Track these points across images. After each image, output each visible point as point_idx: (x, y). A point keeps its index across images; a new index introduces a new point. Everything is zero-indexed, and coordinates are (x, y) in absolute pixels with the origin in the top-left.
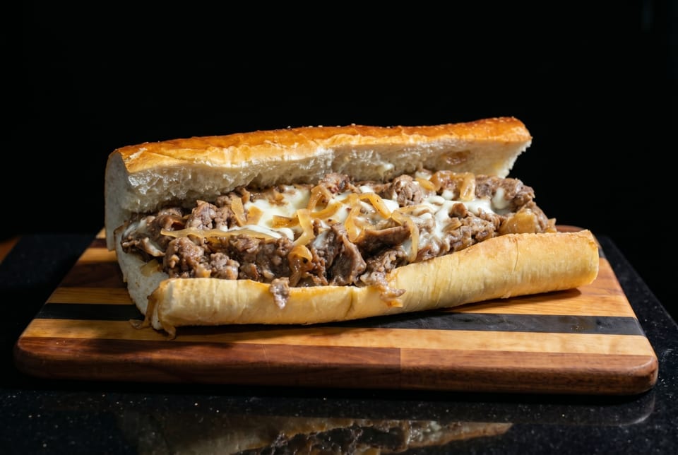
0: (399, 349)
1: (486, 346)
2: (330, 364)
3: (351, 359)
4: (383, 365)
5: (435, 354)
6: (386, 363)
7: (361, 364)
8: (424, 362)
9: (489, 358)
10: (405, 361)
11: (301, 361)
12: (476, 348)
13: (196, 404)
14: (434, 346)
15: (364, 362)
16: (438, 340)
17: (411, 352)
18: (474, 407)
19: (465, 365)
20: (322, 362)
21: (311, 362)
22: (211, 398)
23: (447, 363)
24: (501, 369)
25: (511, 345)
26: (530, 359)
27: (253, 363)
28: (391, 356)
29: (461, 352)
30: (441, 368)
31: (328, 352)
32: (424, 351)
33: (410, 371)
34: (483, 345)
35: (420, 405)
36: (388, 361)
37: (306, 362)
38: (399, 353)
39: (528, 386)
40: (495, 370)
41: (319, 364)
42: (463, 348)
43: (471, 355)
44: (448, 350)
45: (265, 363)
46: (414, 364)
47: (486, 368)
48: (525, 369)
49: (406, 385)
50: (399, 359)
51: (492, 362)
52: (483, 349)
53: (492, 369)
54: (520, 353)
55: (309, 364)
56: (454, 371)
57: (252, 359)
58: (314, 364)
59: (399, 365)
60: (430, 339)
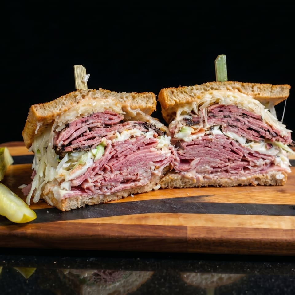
0: (187, 226)
1: (242, 224)
2: (142, 236)
3: (155, 233)
4: (176, 237)
5: (209, 230)
6: (178, 236)
7: (161, 237)
8: (203, 235)
9: (245, 232)
10: (190, 234)
11: (123, 235)
12: (236, 226)
13: (55, 262)
14: (210, 225)
15: (164, 235)
16: (212, 221)
17: (194, 228)
18: (235, 264)
19: (229, 237)
20: (136, 235)
21: (129, 235)
22: (64, 258)
23: (218, 235)
24: (252, 239)
25: (259, 224)
26: (272, 233)
27: (91, 236)
28: (181, 231)
29: (226, 228)
30: (213, 239)
31: (140, 228)
32: (203, 228)
33: (194, 241)
34: (240, 224)
35: (200, 263)
36: (180, 235)
37: (126, 235)
38: (187, 229)
39: (270, 251)
40: (248, 240)
41: (135, 236)
42: (228, 226)
43: (233, 231)
44: (217, 227)
45: (99, 235)
46: (196, 236)
47: (243, 239)
48: (268, 239)
49: (191, 250)
50: (187, 233)
51: (247, 235)
52: (241, 226)
53: (247, 239)
54: (265, 229)
55: (128, 236)
56: (222, 241)
57: (91, 233)
58: (131, 236)
59: (187, 237)
60: (207, 220)
